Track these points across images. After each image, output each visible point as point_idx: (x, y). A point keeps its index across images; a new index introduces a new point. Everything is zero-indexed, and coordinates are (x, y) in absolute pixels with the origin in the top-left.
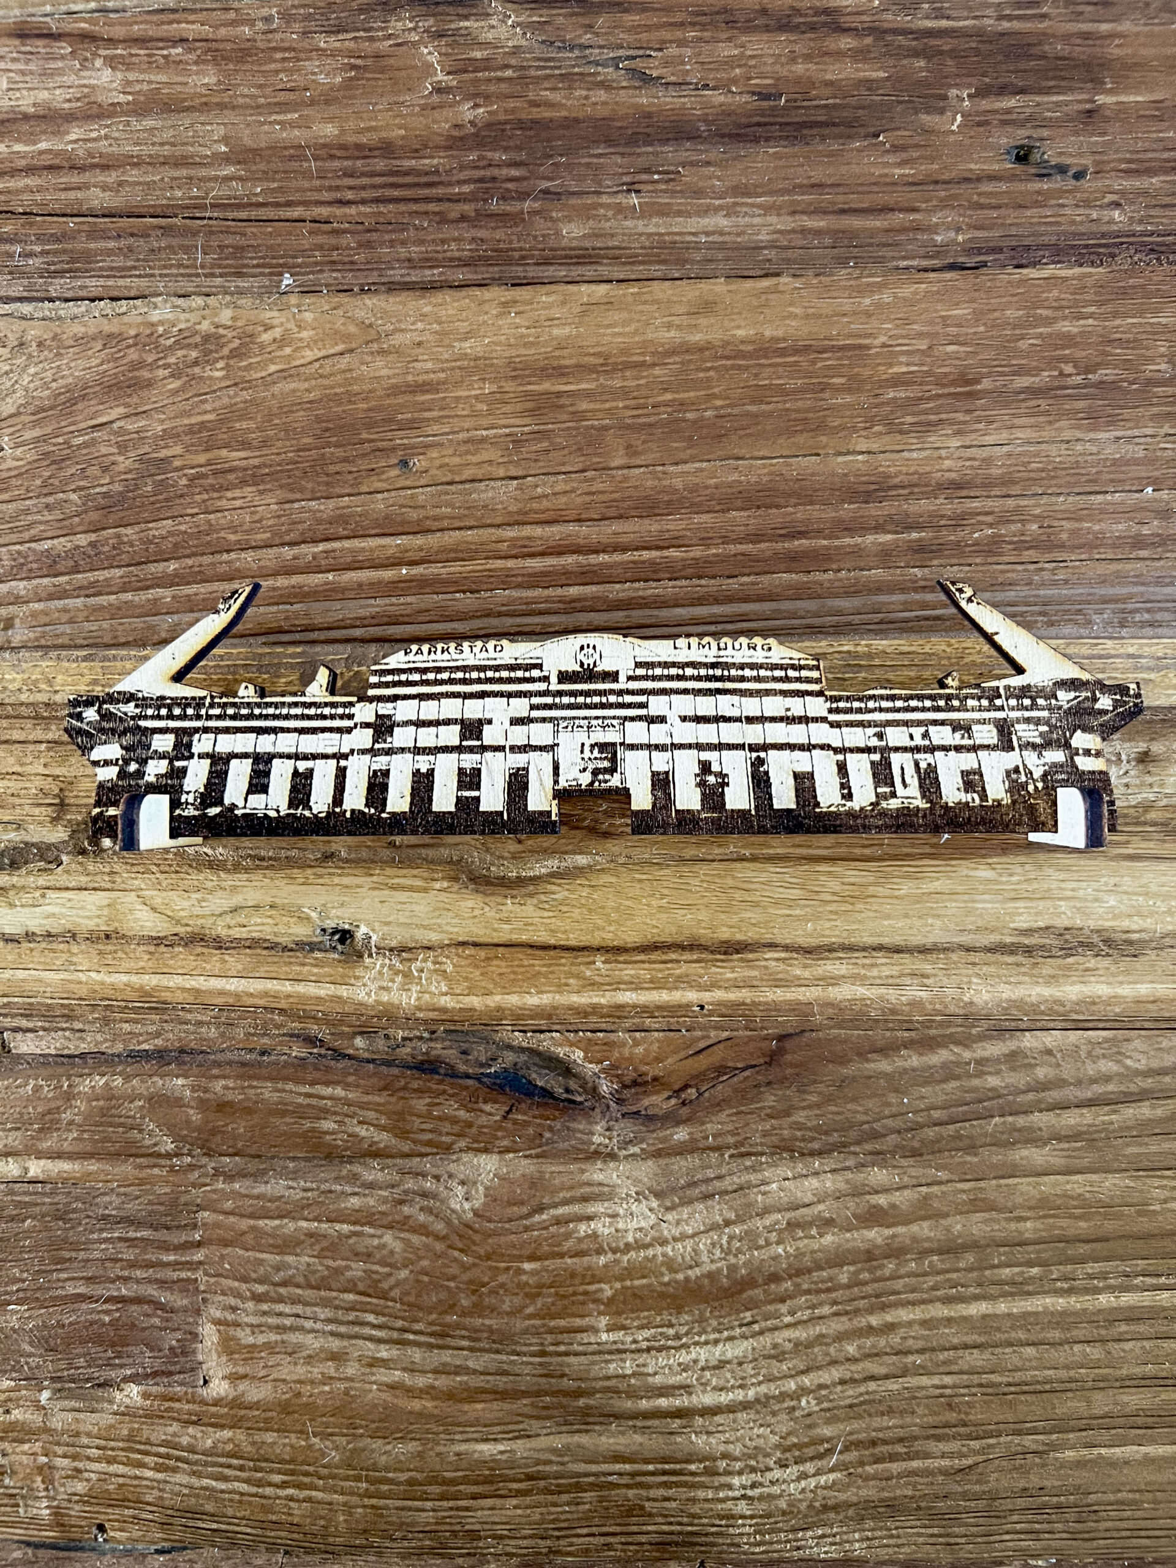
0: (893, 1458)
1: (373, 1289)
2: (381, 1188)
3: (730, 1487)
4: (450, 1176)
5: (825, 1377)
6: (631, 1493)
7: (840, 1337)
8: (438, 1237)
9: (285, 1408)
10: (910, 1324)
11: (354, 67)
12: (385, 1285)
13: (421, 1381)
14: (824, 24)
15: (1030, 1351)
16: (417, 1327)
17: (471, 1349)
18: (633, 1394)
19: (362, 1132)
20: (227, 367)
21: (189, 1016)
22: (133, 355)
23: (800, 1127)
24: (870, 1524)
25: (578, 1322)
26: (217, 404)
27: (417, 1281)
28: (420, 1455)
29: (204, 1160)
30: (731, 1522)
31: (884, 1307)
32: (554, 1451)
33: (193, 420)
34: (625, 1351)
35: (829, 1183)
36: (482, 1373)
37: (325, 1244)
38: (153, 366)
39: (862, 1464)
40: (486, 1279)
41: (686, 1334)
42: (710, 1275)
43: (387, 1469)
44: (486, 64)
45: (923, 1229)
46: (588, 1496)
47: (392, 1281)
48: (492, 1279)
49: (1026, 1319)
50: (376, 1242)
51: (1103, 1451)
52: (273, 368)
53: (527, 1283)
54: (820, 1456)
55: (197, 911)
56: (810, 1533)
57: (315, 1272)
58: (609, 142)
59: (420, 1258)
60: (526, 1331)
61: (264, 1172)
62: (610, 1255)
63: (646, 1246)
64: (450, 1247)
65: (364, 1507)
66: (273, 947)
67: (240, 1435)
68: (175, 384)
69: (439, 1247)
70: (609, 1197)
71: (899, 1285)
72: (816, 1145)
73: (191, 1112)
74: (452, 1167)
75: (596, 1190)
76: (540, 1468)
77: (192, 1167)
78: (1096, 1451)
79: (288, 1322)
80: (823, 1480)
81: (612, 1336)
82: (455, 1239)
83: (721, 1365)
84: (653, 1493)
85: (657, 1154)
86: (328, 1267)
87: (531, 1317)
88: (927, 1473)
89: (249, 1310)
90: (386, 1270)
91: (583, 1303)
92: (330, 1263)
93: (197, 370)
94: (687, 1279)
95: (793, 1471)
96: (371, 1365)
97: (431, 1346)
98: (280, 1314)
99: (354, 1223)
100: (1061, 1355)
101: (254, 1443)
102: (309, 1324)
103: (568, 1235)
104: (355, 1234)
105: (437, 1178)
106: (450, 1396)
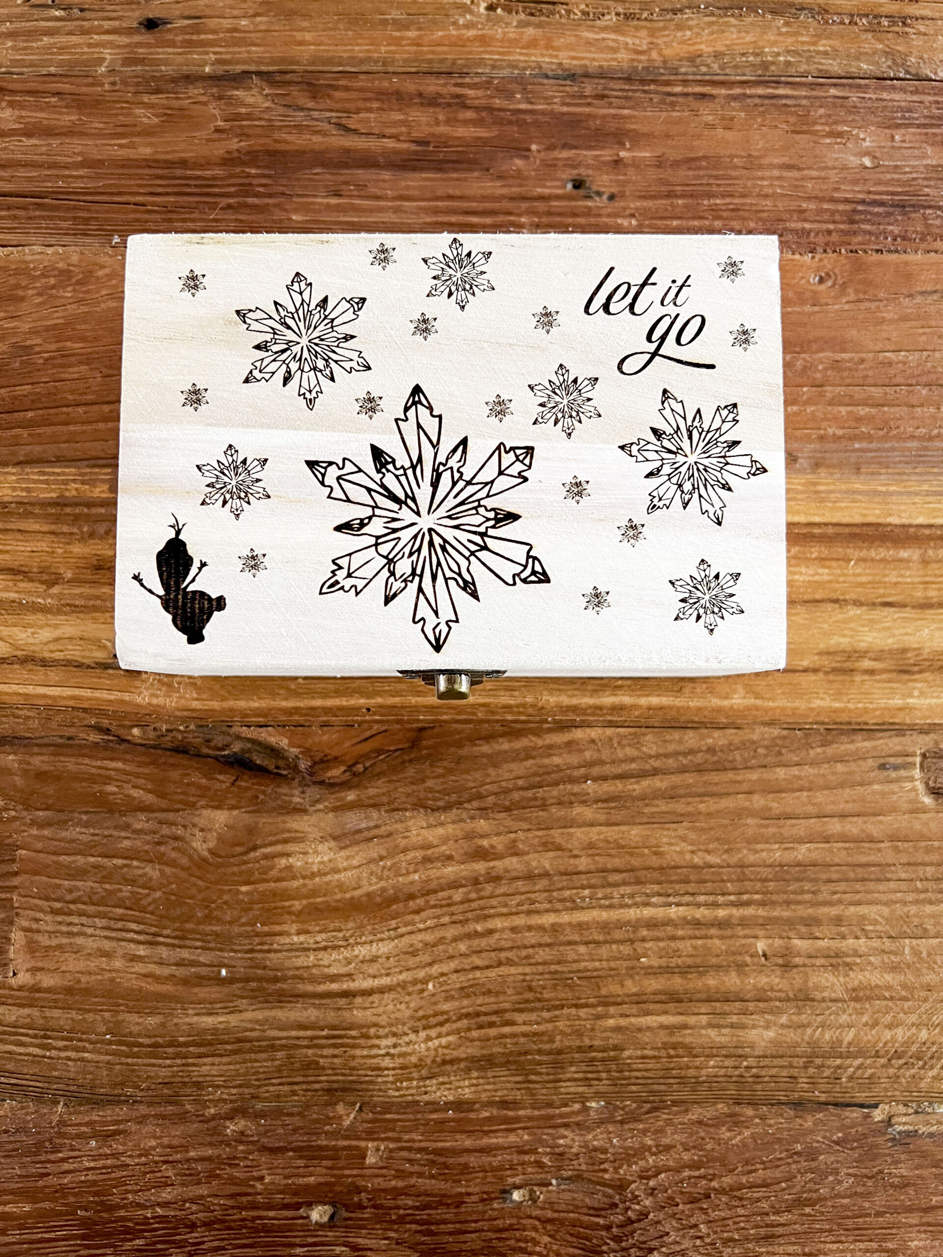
0: (491, 1025)
1: (135, 904)
2: (146, 834)
3: (378, 1047)
4: (194, 825)
5: (445, 968)
6: (310, 1052)
7: (455, 940)
8: (183, 869)
9: (69, 991)
10: (503, 930)
11: (166, 114)
12: (144, 902)
13: (166, 971)
14: (457, 104)
15: (582, 949)
16: (165, 932)
17: (202, 948)
18: (313, 980)
19: (135, 793)
20: (74, 290)
21: (20, 712)
22: (13, 281)
23: (431, 790)
24: (475, 1074)
25: (277, 928)
26: (65, 314)
27: (167, 899)
28: (163, 1025)
29: (25, 813)
30: (379, 1073)
31: (486, 917)
32: (257, 1022)
33: (50, 323)
34: (308, 949)
35: (450, 829)
36: (209, 966)
37: (105, 873)
38: (26, 288)
39: (469, 1029)
40: (214, 898)
41: (351, 936)
42: (369, 895)
43: (139, 1035)
44: (249, 117)
45: (512, 863)
46: (280, 1054)
47: (150, 899)
48: (220, 897)
49: (581, 927)
50: (140, 872)
51: (632, 1020)
52: (104, 292)
53: (243, 901)
54: (441, 1024)
55: (31, 640)
56: (434, 1081)
57: (96, 893)
58: (323, 165)
59: (171, 883)
60: (240, 935)
61: (65, 822)
62: (301, 881)
63: (325, 874)
64: (191, 875)
65: (121, 1064)
66: (80, 666)
67: (35, 1012)
68: (40, 300)
69: (183, 874)
70: (302, 840)
71: (494, 902)
72: (441, 803)
73: (16, 778)
74: (196, 820)
75: (293, 835)
76: (247, 1034)
77: (15, 819)
78: (627, 1020)
79: (75, 929)
80: (443, 1041)
81: (302, 938)
82: (194, 869)
83: (374, 960)
84: (326, 1052)
85: (335, 809)
86: (106, 890)
87: (244, 925)
88: (514, 1035)
89: (48, 922)
90: (146, 891)
91: (282, 915)
92: (107, 886)
93: (54, 291)
94: (352, 898)
95: (423, 1034)
96: (132, 960)
97: (174, 946)
98: (70, 924)
99: (126, 858)
100: (604, 951)
101: (45, 1018)
102: (89, 931)
103: (272, 867)
104: (125, 866)
105: (185, 827)
106: (186, 982)
